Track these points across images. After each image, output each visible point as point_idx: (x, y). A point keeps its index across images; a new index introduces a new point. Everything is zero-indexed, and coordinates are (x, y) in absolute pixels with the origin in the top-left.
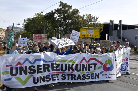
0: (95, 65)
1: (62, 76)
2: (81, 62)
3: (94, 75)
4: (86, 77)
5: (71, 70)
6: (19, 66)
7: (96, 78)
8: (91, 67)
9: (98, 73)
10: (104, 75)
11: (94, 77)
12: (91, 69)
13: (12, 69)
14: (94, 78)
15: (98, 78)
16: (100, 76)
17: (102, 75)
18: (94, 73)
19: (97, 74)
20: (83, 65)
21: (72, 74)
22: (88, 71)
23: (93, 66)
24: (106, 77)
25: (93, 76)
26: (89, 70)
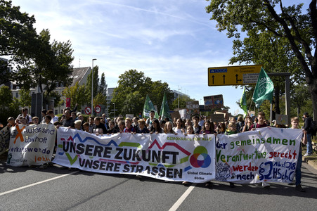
0: (175, 154)
1: (125, 167)
2: (151, 147)
3: (173, 172)
4: (159, 172)
5: (136, 158)
6: (70, 141)
7: (175, 177)
8: (168, 158)
9: (181, 170)
10: (192, 173)
11: (173, 175)
12: (166, 160)
13: (64, 143)
14: (171, 177)
15: (180, 176)
16: (184, 174)
17: (189, 173)
18: (174, 168)
19: (179, 170)
20: (154, 152)
21: (138, 165)
22: (163, 164)
23: (171, 156)
24: (195, 178)
26: (164, 162)
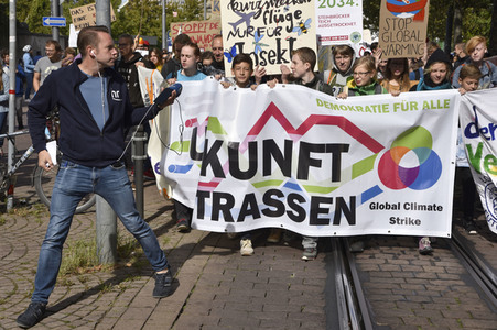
0: (337, 150)
3: (332, 207)
4: (288, 208)
5: (209, 169)
7: (337, 222)
8: (318, 163)
9: (353, 199)
10: (382, 207)
11: (331, 215)
14: (326, 222)
15: (352, 221)
16: (362, 210)
17: (372, 207)
18: (334, 195)
19: (347, 201)
21: (217, 190)
22: (299, 182)
23: (326, 158)
24: (393, 221)
25: (326, 211)
26: (303, 175)
